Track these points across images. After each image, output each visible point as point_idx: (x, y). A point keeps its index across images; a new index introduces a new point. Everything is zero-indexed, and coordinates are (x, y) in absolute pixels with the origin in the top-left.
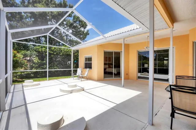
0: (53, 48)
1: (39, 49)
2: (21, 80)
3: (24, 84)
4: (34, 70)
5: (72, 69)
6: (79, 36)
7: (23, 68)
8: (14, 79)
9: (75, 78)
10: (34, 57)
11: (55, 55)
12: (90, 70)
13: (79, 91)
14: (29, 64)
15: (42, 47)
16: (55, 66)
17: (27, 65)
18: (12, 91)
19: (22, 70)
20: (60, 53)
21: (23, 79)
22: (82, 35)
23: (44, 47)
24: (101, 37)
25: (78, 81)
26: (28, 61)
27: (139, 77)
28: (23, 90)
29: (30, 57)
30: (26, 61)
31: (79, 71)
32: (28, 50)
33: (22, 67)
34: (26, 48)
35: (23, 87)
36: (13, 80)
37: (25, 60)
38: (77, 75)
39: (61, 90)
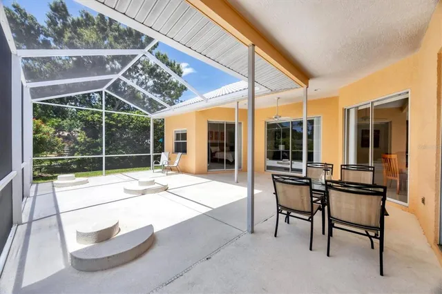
0: (116, 116)
1: (87, 116)
2: (50, 175)
3: (55, 182)
4: (78, 157)
5: (152, 154)
6: (168, 91)
7: (55, 153)
8: (36, 173)
9: (156, 171)
10: (78, 132)
11: (118, 128)
12: (184, 155)
13: (156, 191)
14: (67, 145)
15: (93, 113)
16: (120, 149)
17: (64, 146)
18: (32, 194)
19: (53, 156)
20: (130, 125)
21: (55, 173)
22: (174, 89)
23: (98, 113)
24: (198, 98)
25: (162, 174)
26: (66, 138)
27: (269, 168)
28: (54, 193)
29: (70, 131)
30: (61, 139)
31: (164, 157)
32: (64, 118)
33: (52, 151)
34: (60, 113)
35: (53, 186)
36: (34, 175)
37: (59, 136)
38: (161, 164)
39: (126, 191)
